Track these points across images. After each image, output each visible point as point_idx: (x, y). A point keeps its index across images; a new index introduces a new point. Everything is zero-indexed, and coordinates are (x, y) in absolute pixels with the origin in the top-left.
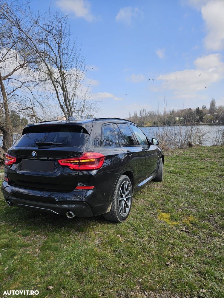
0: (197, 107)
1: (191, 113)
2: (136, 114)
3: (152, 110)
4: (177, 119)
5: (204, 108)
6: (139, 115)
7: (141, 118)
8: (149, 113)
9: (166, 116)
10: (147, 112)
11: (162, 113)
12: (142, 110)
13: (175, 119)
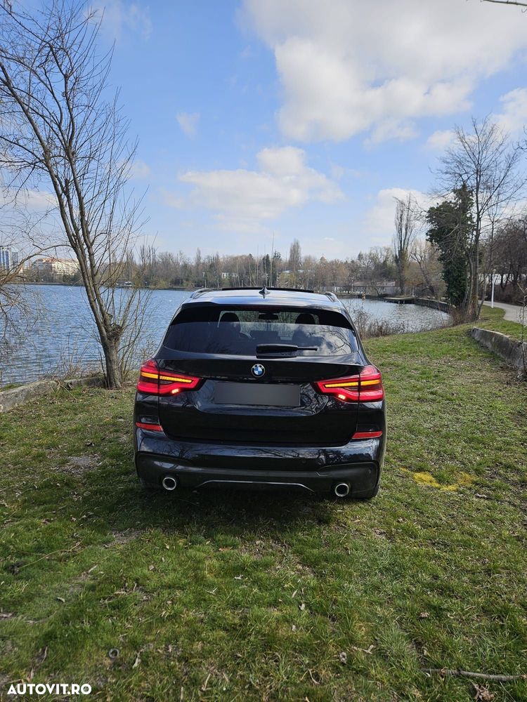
0: (264, 254)
1: (253, 265)
2: (130, 258)
3: (169, 252)
4: (225, 275)
5: (277, 257)
6: (138, 261)
7: (143, 267)
8: (161, 256)
9: (200, 267)
10: (157, 253)
11: (192, 261)
12: (146, 248)
13: (220, 277)
